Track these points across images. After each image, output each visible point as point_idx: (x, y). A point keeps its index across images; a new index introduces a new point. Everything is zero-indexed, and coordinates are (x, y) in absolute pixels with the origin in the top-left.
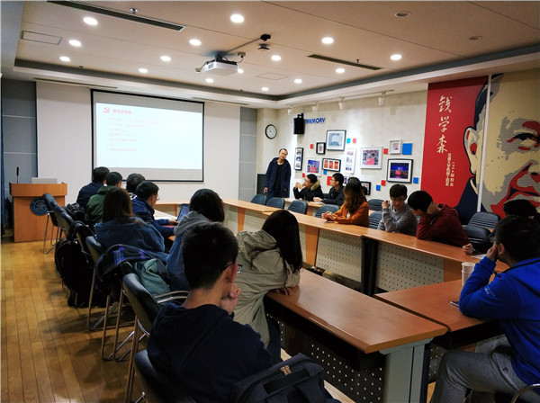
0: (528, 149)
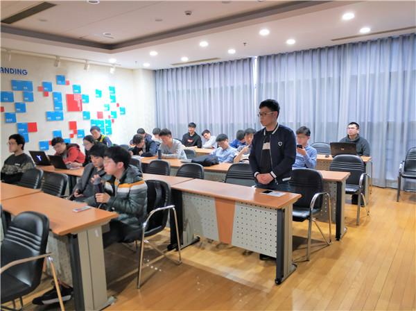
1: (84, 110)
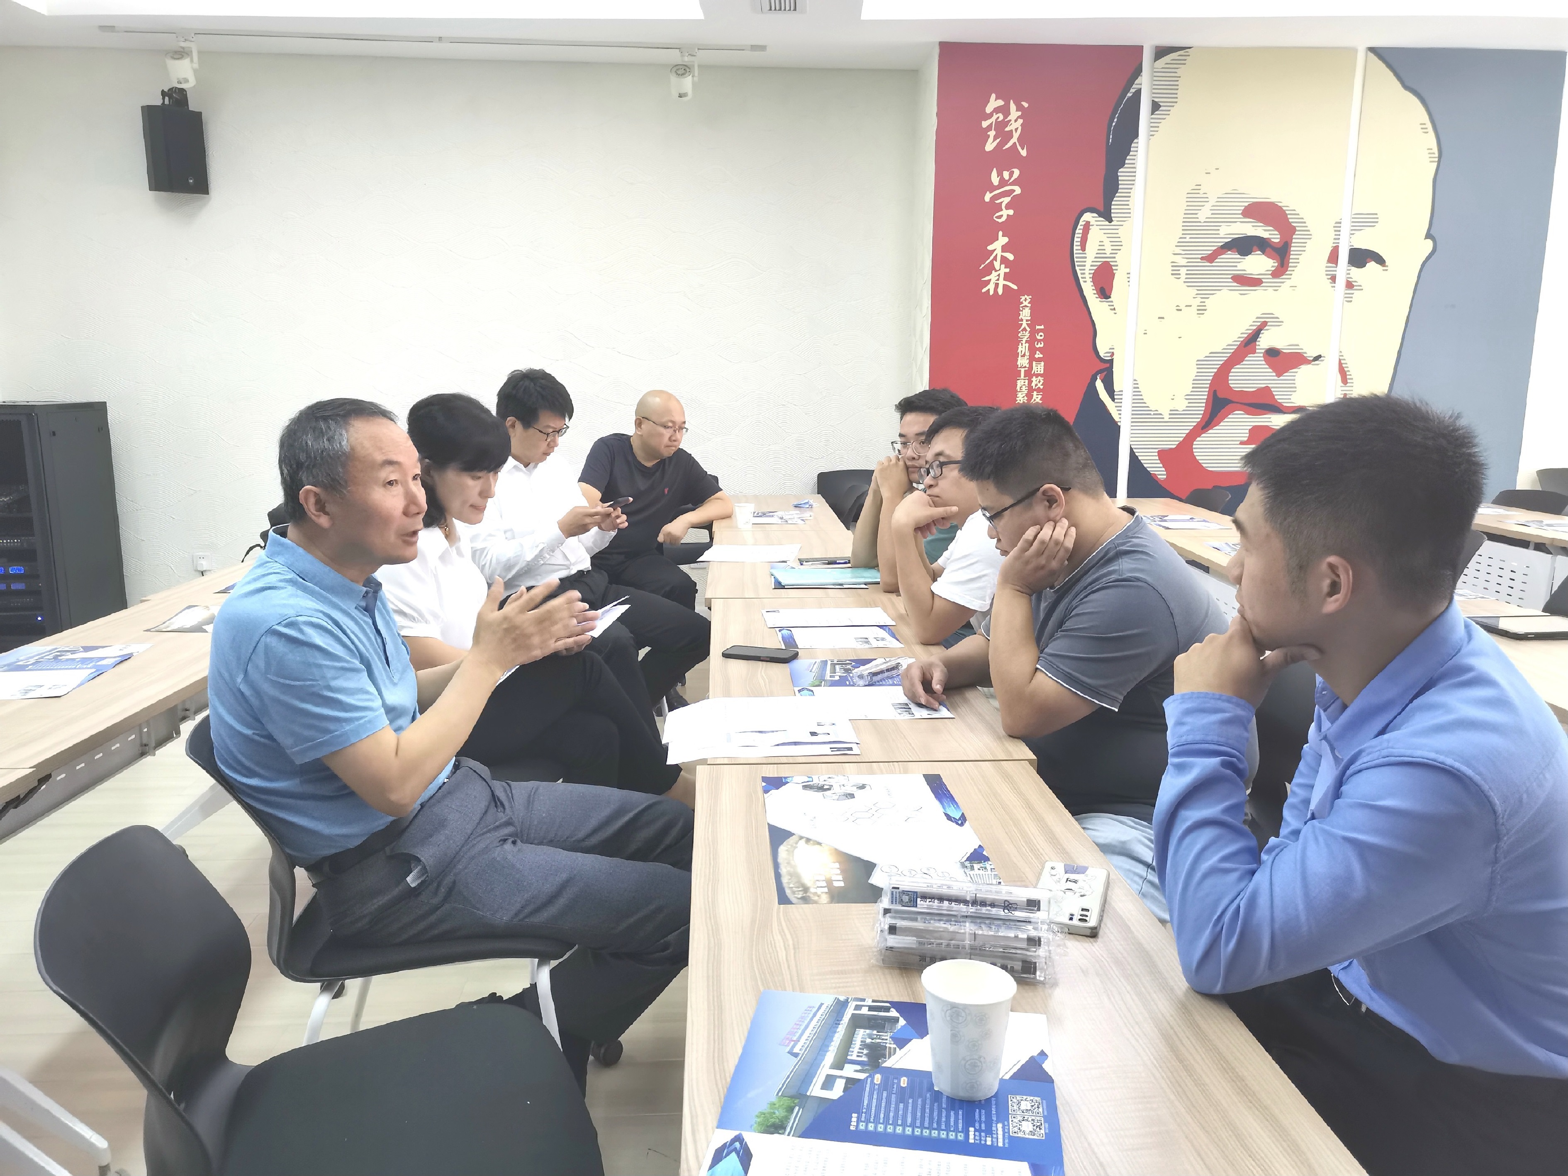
0: (1255, 282)
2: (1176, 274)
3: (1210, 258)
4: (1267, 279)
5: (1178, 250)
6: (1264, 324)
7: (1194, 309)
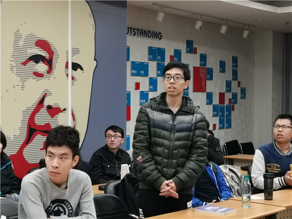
0: (41, 75)
1: (208, 91)
2: (12, 70)
3: (25, 64)
4: (45, 74)
5: (12, 59)
6: (46, 94)
7: (20, 86)
